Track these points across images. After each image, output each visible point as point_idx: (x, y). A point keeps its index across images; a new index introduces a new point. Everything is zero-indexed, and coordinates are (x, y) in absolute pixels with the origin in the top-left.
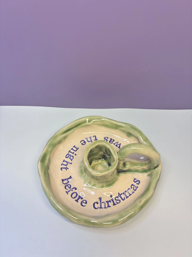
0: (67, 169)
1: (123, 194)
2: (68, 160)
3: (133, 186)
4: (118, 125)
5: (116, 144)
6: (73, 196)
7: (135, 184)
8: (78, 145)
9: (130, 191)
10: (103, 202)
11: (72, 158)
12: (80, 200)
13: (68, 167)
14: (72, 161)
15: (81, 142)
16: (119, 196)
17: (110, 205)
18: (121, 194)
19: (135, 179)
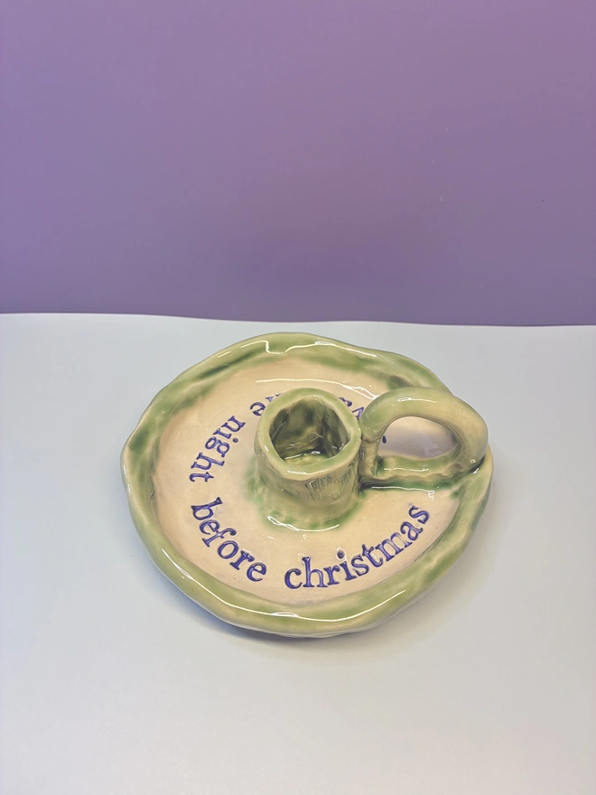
1: (377, 548)
2: (213, 454)
3: (406, 528)
4: (362, 357)
5: (356, 414)
6: (226, 552)
7: (414, 522)
8: (243, 413)
9: (399, 542)
10: (315, 571)
11: (223, 449)
12: (245, 565)
13: (211, 474)
14: (223, 456)
15: (251, 408)
16: (364, 555)
17: (336, 579)
18: (372, 549)
19: (413, 508)
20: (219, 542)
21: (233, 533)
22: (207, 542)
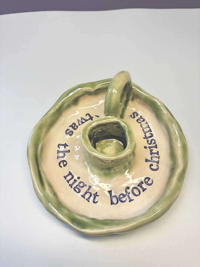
0: (98, 194)
1: (145, 134)
2: (84, 190)
3: (139, 121)
4: (58, 108)
5: (80, 123)
6: (137, 193)
7: (137, 118)
8: (65, 171)
9: (145, 126)
10: (152, 159)
11: (81, 185)
12: (144, 186)
13: (95, 193)
14: (86, 186)
15: (61, 167)
16: (147, 139)
17: (156, 152)
18: (145, 136)
20: (131, 195)
21: (128, 188)
22: (131, 200)
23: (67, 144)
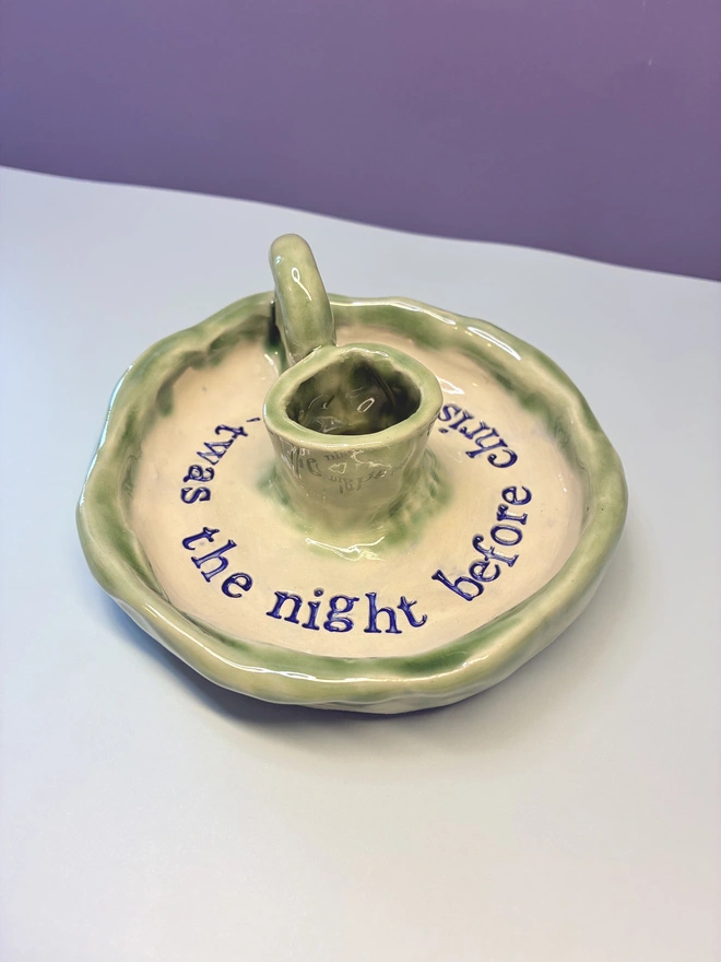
0: (409, 601)
2: (359, 613)
5: (213, 458)
6: (513, 536)
11: (341, 604)
13: (399, 603)
14: (356, 600)
15: (240, 596)
17: (478, 426)
21: (477, 541)
22: (512, 562)
23: (211, 527)
